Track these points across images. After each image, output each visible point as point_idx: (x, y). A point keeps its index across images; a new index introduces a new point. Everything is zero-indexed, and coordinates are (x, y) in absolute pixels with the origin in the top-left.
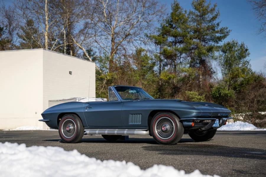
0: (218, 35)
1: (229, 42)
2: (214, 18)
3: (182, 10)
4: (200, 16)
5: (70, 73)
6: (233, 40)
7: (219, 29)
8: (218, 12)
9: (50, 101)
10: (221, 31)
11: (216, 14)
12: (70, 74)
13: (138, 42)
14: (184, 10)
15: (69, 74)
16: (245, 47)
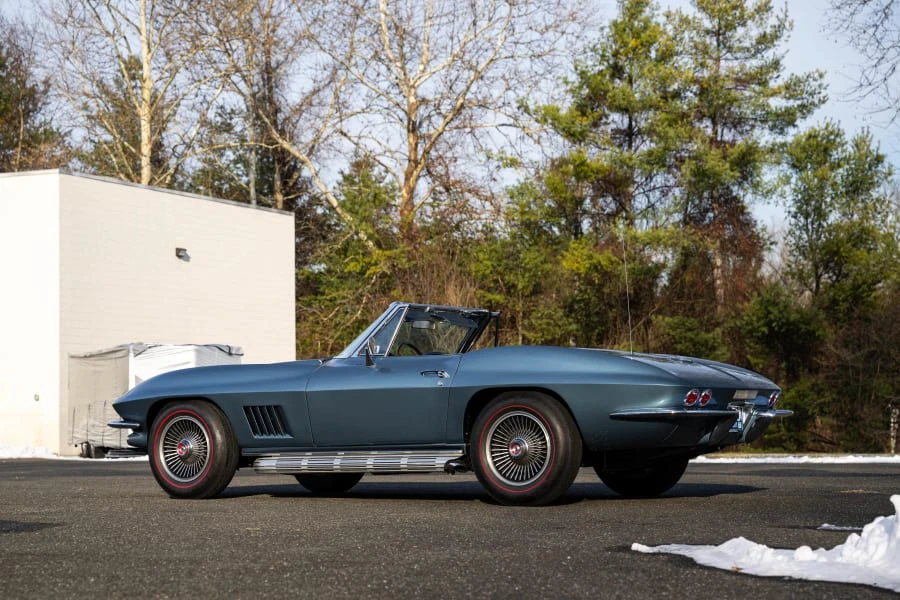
0: (777, 103)
1: (813, 128)
2: (766, 41)
3: (656, 13)
4: (717, 34)
5: (180, 253)
6: (828, 120)
7: (780, 82)
8: (782, 16)
9: (72, 357)
10: (792, 89)
11: (777, 23)
12: (179, 257)
13: (505, 132)
14: (664, 9)
15: (177, 258)
16: (873, 147)
